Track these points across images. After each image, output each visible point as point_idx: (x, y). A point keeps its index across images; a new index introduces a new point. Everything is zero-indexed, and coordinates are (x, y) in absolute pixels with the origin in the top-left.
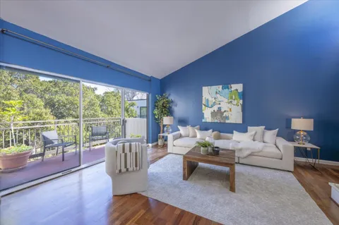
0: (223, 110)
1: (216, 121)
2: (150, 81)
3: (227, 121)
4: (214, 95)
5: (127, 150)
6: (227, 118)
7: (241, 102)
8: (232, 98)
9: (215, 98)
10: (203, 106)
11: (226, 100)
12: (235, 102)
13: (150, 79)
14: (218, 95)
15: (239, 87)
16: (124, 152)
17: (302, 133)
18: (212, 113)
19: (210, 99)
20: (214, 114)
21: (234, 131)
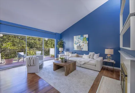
0: (81, 46)
1: (78, 50)
2: (55, 34)
3: (82, 50)
4: (78, 40)
5: (31, 59)
6: (82, 49)
7: (87, 42)
8: (84, 41)
9: (78, 41)
10: (74, 44)
11: (82, 41)
12: (85, 42)
13: (56, 34)
14: (79, 39)
15: (86, 36)
16: (30, 59)
17: (109, 55)
18: (77, 47)
19: (76, 41)
20: (78, 47)
21: (84, 54)
